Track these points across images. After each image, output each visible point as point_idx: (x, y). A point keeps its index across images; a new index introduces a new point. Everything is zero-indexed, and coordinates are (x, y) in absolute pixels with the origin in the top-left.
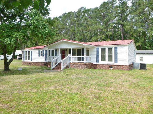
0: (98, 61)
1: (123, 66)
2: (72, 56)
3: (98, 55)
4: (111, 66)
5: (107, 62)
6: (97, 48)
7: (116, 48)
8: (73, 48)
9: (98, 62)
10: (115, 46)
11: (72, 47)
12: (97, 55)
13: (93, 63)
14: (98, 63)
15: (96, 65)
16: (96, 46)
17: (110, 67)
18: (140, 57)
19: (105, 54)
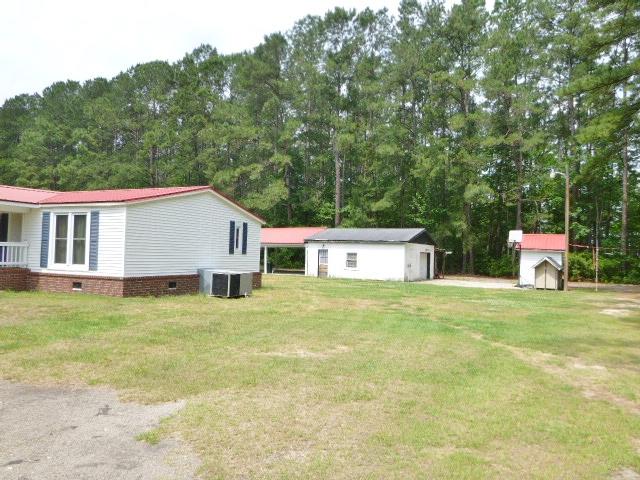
4: (77, 282)
6: (44, 214)
7: (95, 215)
9: (45, 266)
10: (92, 207)
12: (43, 241)
13: (32, 271)
14: (44, 271)
16: (41, 206)
17: (74, 285)
18: (349, 254)
19: (66, 237)
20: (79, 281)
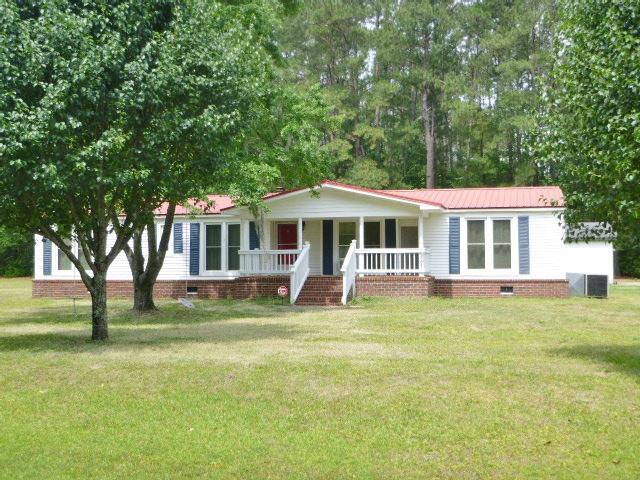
0: (454, 268)
1: (551, 282)
2: (362, 250)
3: (454, 246)
4: (507, 287)
5: (490, 272)
6: (451, 219)
7: (524, 221)
8: (365, 218)
9: (457, 272)
10: (520, 212)
11: (361, 213)
12: (451, 246)
13: (437, 278)
14: (454, 277)
15: (449, 282)
16: (448, 211)
17: (503, 289)
20: (509, 285)
